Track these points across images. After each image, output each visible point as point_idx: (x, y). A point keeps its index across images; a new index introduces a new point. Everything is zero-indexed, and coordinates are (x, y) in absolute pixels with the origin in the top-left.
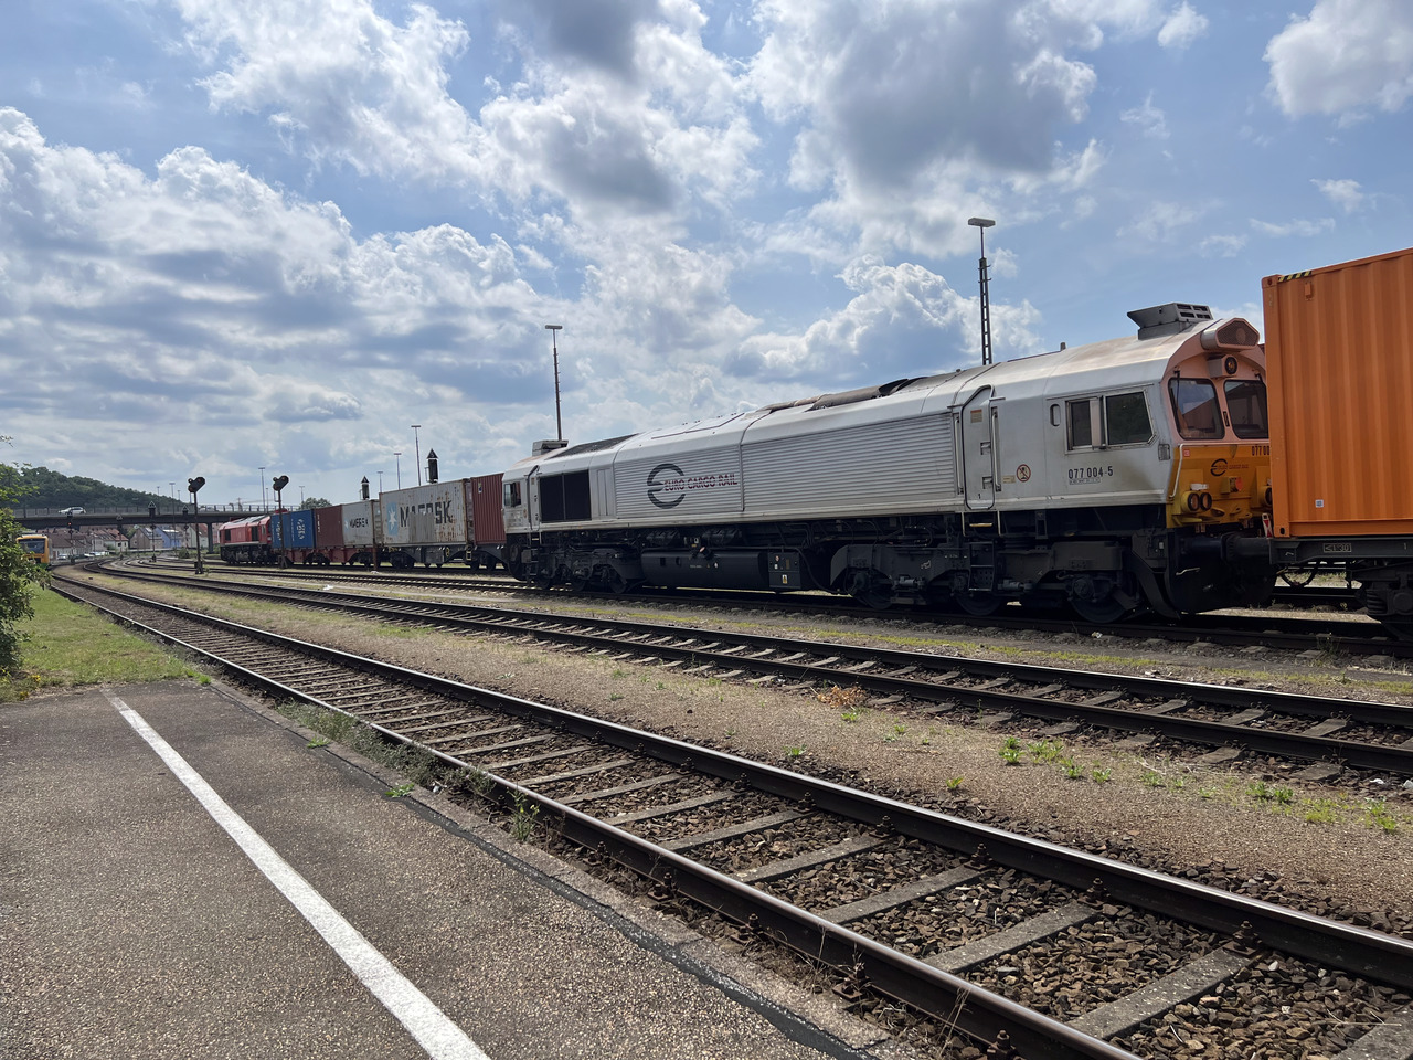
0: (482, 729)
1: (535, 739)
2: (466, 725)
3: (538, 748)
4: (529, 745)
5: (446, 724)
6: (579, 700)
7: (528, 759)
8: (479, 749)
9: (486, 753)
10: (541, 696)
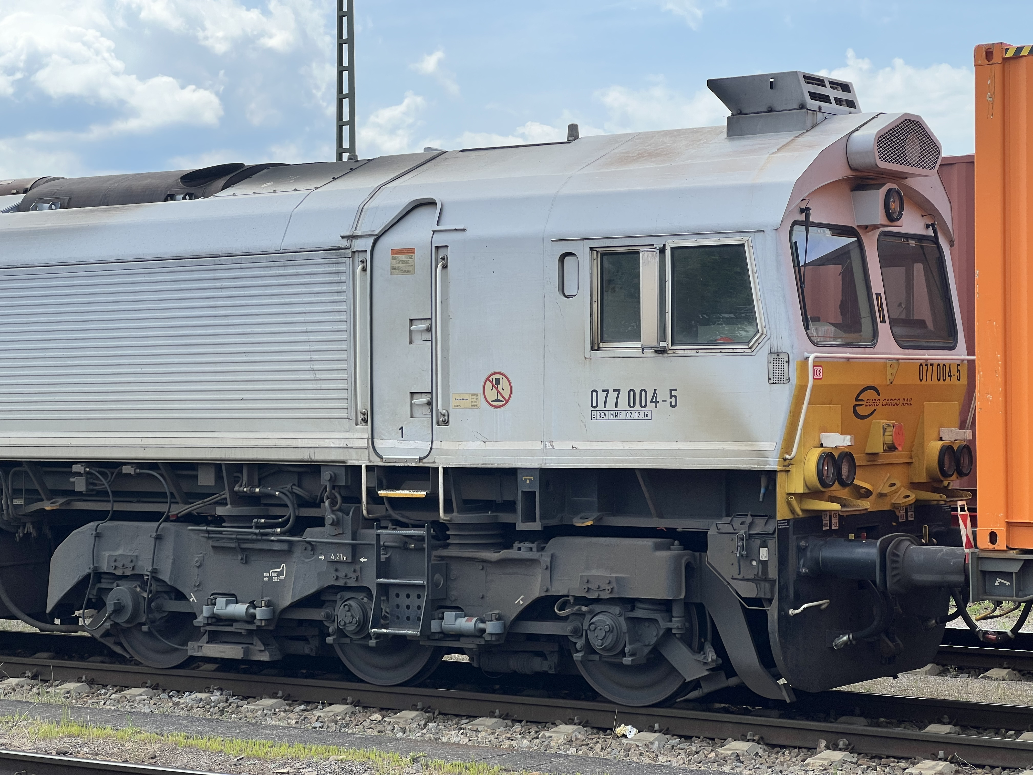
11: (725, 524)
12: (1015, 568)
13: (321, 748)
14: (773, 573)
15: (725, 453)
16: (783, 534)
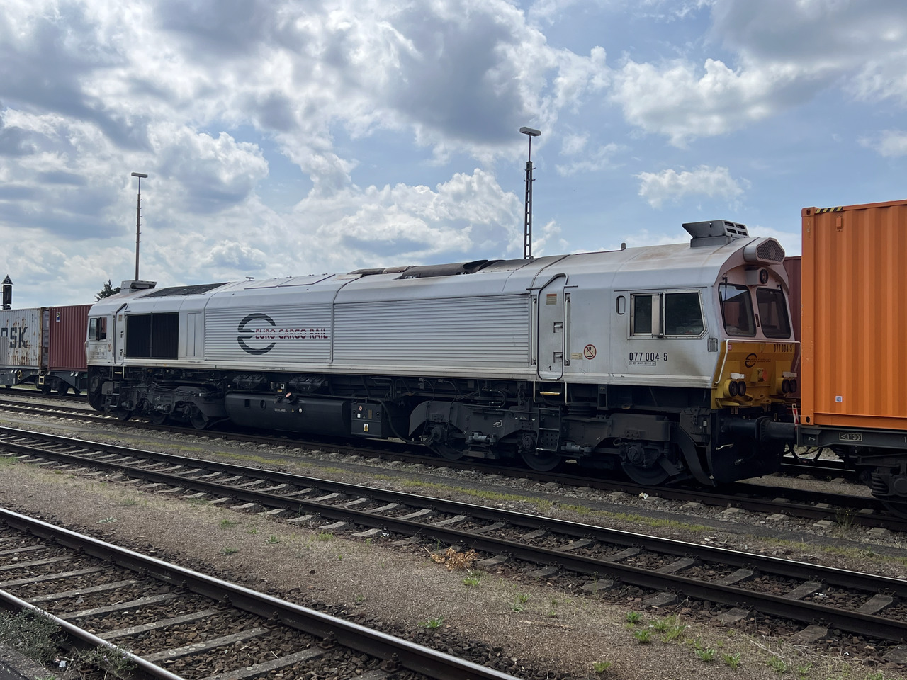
0: (94, 584)
1: (156, 599)
2: (75, 578)
3: (161, 609)
4: (150, 606)
5: (54, 576)
6: (191, 553)
7: (153, 625)
8: (97, 610)
9: (105, 615)
10: (150, 546)
11: (688, 410)
12: (818, 433)
13: (516, 497)
14: (709, 432)
15: (688, 380)
16: (714, 416)
